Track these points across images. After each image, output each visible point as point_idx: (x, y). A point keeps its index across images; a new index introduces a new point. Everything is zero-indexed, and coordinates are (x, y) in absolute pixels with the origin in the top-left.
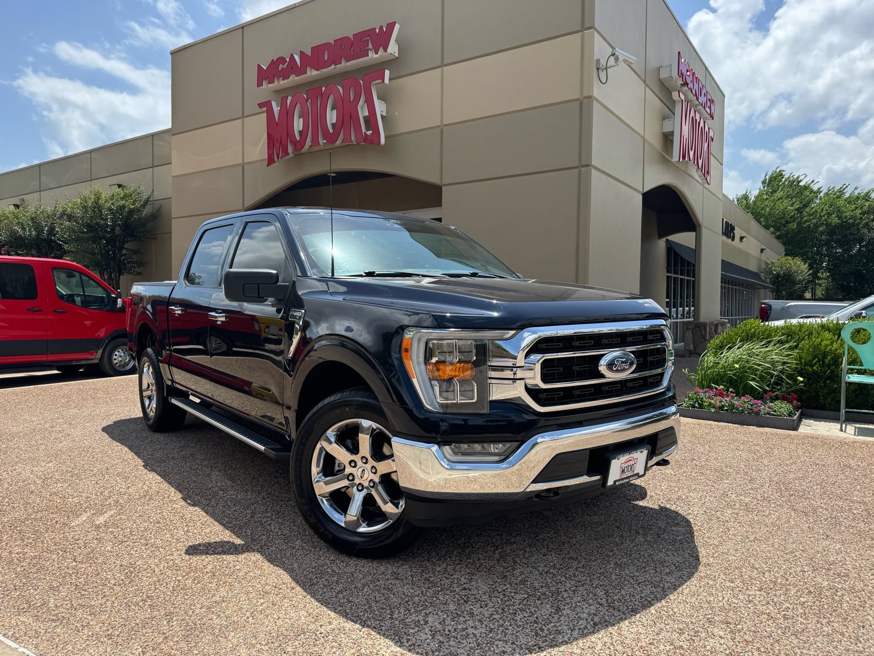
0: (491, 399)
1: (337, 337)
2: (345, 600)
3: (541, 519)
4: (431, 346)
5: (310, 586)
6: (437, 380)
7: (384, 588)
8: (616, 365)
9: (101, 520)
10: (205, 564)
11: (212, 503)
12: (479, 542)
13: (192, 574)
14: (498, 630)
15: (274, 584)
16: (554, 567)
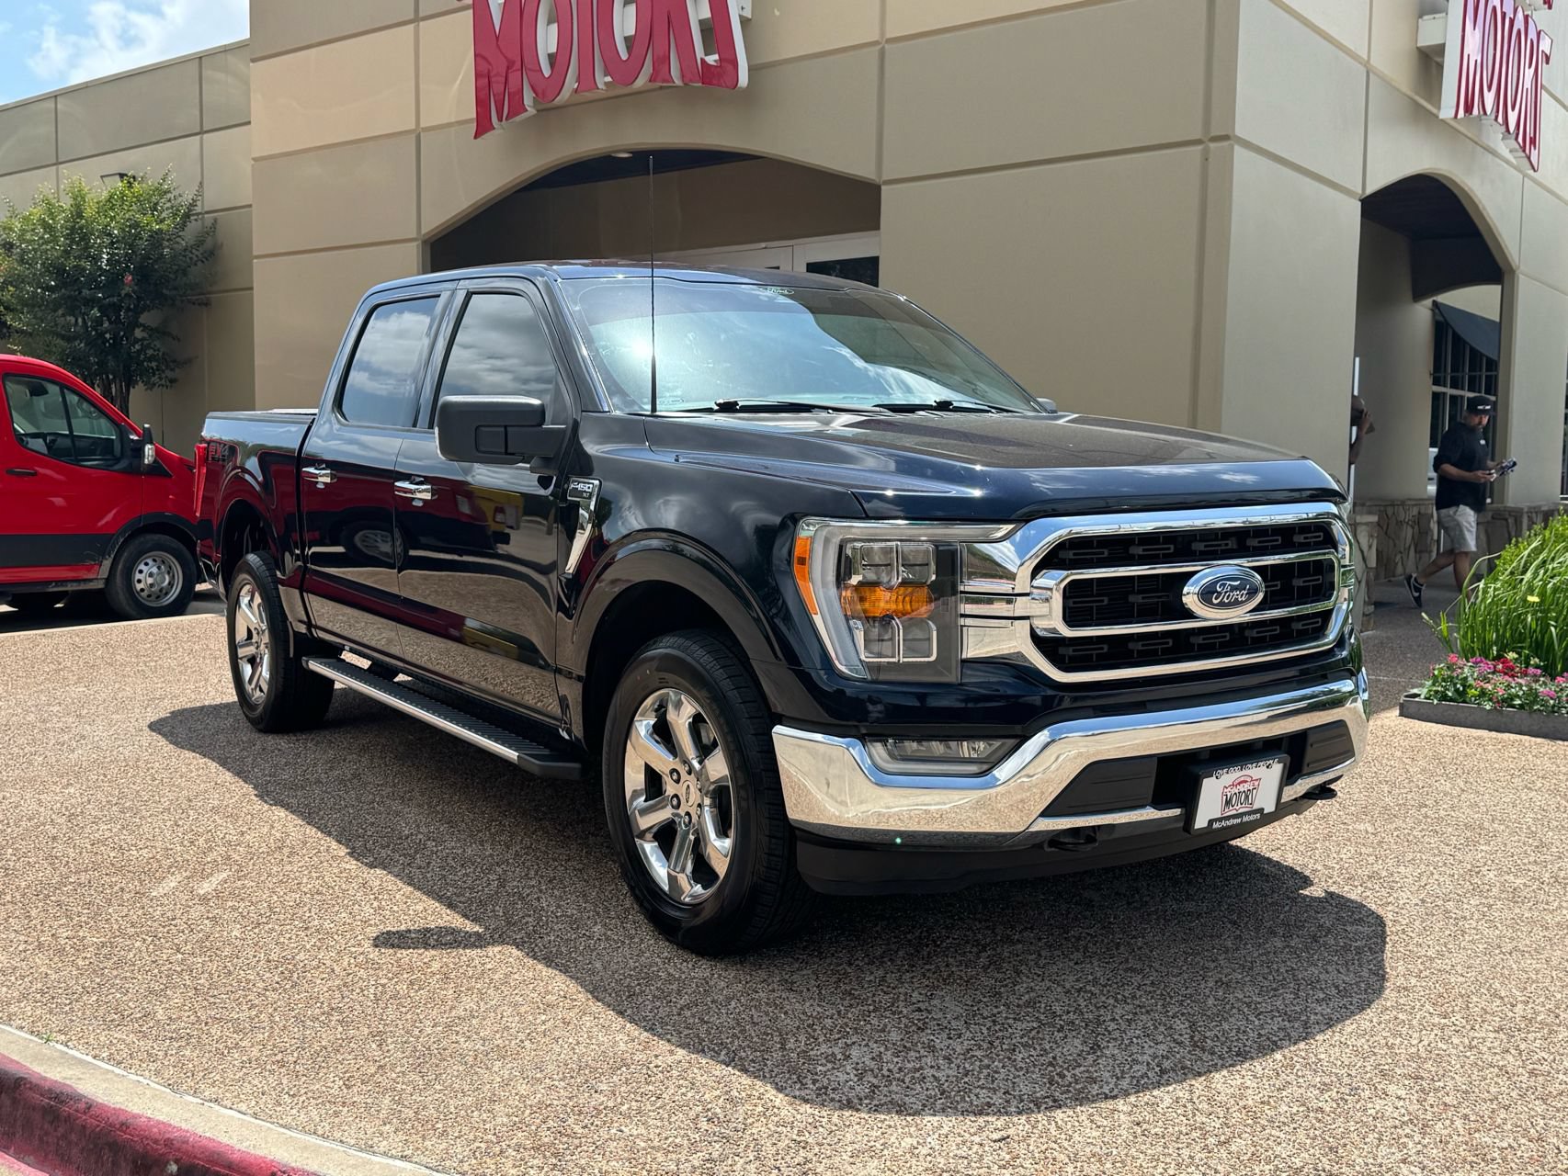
0: (964, 656)
1: (664, 535)
2: (697, 1021)
3: (1076, 903)
4: (849, 552)
5: (629, 997)
6: (860, 619)
7: (767, 1004)
8: (1220, 593)
9: (206, 887)
10: (425, 960)
11: (418, 861)
12: (948, 937)
13: (405, 976)
14: (980, 1072)
15: (562, 993)
16: (1095, 982)
